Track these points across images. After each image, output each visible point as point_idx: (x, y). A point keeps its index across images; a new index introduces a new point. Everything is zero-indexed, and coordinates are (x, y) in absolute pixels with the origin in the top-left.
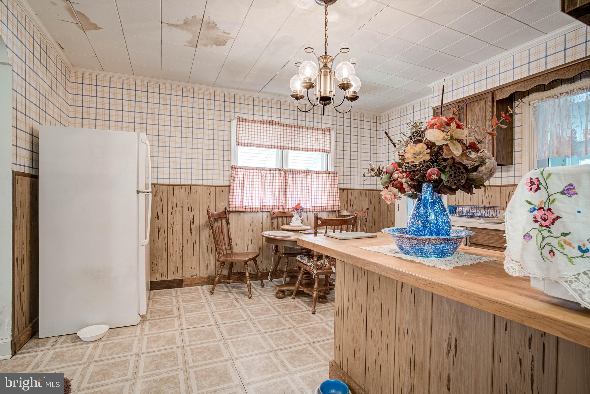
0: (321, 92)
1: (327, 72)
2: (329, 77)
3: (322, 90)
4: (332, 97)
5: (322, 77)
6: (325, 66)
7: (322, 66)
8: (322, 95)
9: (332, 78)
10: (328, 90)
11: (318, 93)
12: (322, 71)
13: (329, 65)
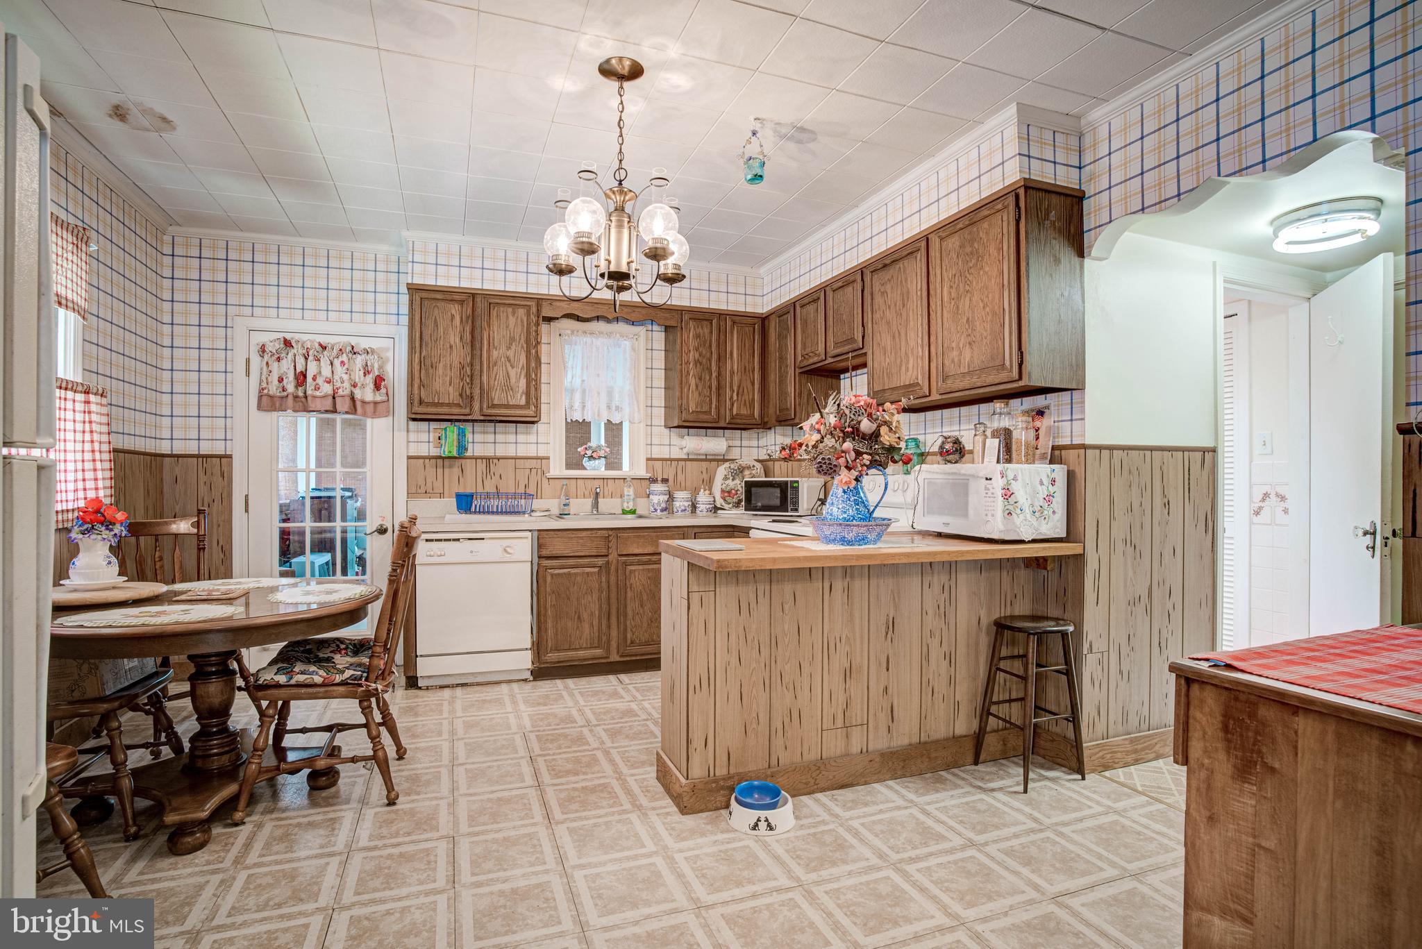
0: (610, 262)
1: (623, 221)
2: (626, 232)
3: (612, 258)
4: (633, 272)
5: (613, 230)
6: (620, 209)
7: (612, 208)
8: (613, 268)
9: (634, 234)
10: (625, 260)
11: (603, 264)
12: (613, 219)
13: (628, 209)
